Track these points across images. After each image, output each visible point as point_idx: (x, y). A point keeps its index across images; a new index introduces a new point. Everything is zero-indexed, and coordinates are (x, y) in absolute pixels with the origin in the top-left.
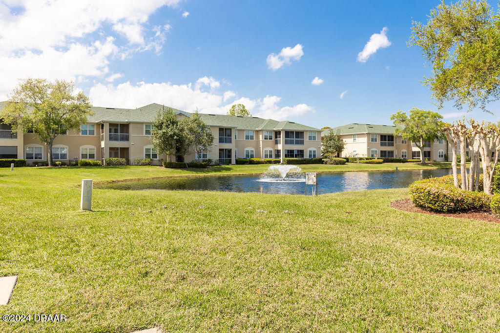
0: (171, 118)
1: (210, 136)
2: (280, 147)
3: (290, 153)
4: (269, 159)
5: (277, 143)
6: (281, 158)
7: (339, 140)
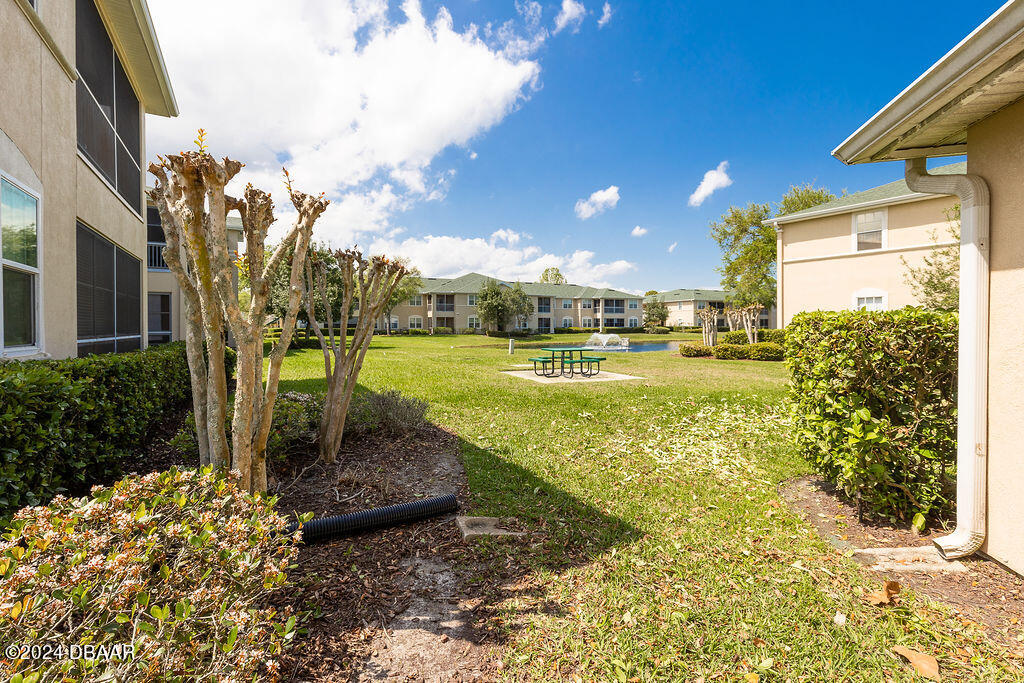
0: (495, 289)
1: (531, 306)
2: (599, 316)
3: (609, 322)
4: (587, 328)
5: (595, 311)
6: (600, 327)
7: (663, 307)
